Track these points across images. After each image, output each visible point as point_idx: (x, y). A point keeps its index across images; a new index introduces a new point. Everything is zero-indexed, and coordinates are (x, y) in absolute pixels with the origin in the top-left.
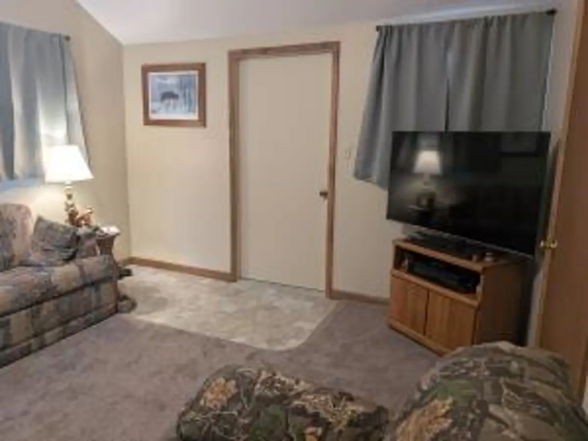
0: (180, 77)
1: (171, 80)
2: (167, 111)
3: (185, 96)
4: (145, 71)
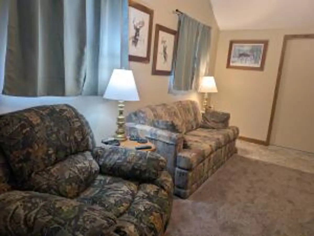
2: (241, 62)
3: (253, 55)
4: (232, 43)
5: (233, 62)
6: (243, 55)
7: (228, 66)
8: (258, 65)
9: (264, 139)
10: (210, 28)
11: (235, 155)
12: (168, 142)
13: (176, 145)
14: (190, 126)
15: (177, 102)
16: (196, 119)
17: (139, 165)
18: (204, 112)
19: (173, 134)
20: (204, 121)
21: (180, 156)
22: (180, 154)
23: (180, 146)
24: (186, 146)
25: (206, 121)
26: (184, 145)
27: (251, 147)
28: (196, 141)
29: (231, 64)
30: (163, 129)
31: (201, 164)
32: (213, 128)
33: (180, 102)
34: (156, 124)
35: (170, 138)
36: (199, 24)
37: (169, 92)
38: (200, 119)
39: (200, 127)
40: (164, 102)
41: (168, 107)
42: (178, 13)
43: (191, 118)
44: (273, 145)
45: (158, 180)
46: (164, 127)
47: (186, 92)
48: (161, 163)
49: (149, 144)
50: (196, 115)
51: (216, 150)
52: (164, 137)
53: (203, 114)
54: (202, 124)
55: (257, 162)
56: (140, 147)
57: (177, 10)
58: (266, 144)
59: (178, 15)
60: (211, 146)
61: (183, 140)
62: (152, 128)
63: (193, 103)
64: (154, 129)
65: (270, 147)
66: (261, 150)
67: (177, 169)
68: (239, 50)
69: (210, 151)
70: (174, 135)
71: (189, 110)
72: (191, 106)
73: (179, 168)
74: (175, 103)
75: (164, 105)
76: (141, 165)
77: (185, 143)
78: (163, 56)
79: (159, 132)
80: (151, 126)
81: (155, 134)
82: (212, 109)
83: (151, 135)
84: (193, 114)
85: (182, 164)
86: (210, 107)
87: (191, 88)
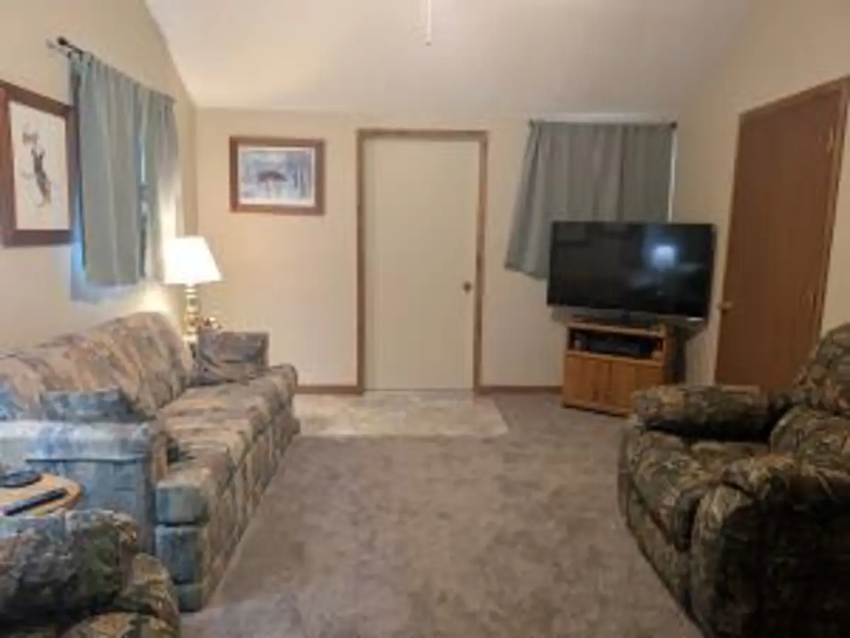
0: (289, 153)
1: (275, 157)
3: (295, 177)
4: (234, 144)
5: (247, 195)
6: (269, 176)
7: (235, 206)
8: (310, 202)
9: (352, 380)
10: (169, 101)
11: (295, 438)
12: (116, 457)
13: (147, 461)
14: (163, 387)
15: (111, 323)
16: (176, 364)
17: (43, 570)
18: (194, 339)
19: (130, 427)
20: (201, 365)
21: (165, 491)
22: (161, 485)
23: (159, 459)
24: (175, 455)
25: (206, 364)
26: (169, 452)
27: (329, 407)
28: (197, 431)
29: (243, 201)
30: (87, 420)
31: (227, 493)
32: (230, 381)
33: (119, 321)
34: (59, 409)
35: (124, 444)
36: (137, 86)
37: (76, 294)
38: (187, 361)
39: (192, 385)
40: (69, 331)
41: (85, 345)
42: (67, 50)
43: (162, 365)
44: (373, 390)
45: (127, 592)
46: (94, 413)
47: (130, 287)
48: (124, 537)
49: (50, 483)
50: (173, 351)
51: (255, 439)
52: (98, 445)
53: (192, 346)
54: (195, 374)
55: (351, 442)
56: (22, 503)
57: (62, 42)
58: (357, 390)
59: (69, 55)
60: (241, 433)
61: (164, 439)
62: (45, 424)
63: (156, 318)
64: (58, 427)
65: (368, 396)
66: (352, 410)
67: (160, 531)
68: (257, 163)
69: (242, 446)
70: (136, 432)
71: (150, 341)
72: (154, 329)
73: (169, 524)
74: (102, 328)
75: (70, 340)
76: (52, 565)
77: (173, 445)
78: (34, 181)
79: (79, 433)
80: (39, 418)
81: (65, 445)
82: (215, 326)
83: (50, 449)
84: (165, 352)
85: (175, 510)
86: (208, 323)
87: (142, 273)
